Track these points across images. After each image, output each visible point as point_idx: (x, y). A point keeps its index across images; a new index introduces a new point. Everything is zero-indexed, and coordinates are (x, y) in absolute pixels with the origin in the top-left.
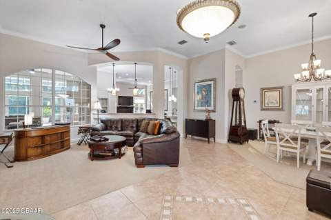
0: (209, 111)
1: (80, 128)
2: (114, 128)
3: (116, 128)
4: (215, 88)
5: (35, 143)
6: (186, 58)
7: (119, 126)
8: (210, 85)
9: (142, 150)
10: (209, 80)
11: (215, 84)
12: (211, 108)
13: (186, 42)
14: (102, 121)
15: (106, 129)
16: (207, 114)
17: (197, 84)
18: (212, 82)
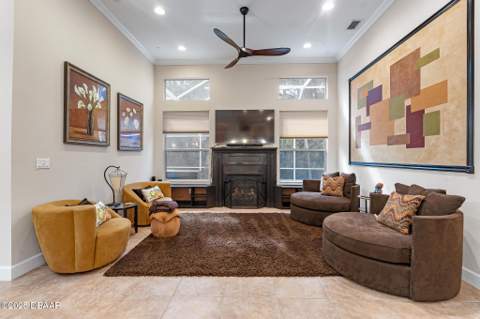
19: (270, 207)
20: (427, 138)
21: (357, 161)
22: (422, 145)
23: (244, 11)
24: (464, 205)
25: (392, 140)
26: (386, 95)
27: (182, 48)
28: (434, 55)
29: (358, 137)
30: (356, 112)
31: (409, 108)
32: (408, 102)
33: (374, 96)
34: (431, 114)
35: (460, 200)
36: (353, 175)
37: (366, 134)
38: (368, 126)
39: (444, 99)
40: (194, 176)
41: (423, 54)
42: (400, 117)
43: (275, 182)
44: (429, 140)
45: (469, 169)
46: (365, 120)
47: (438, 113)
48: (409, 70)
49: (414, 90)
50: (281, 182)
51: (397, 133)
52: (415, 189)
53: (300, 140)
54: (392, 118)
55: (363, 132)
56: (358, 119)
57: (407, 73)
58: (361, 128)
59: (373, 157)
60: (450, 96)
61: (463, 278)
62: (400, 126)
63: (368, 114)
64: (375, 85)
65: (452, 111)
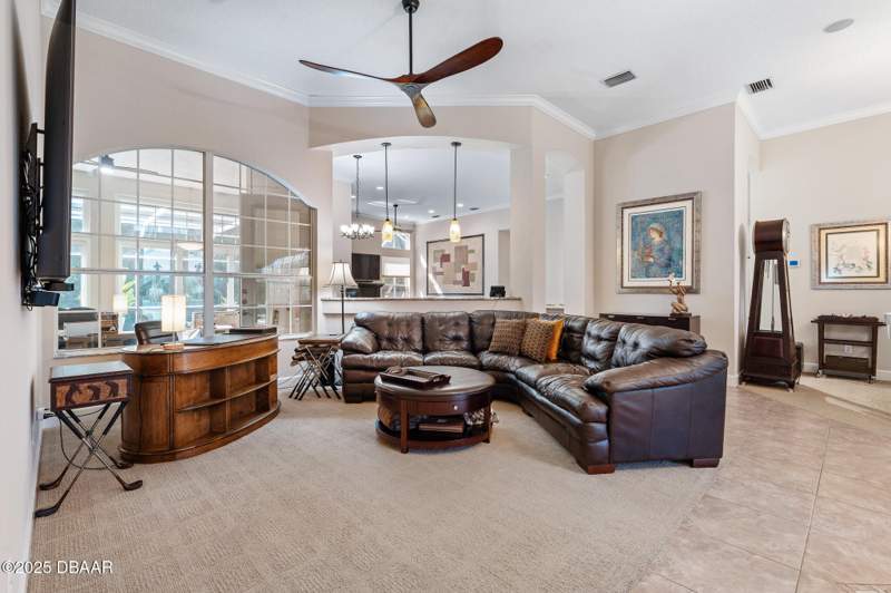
0: (680, 292)
1: (302, 342)
2: (400, 344)
3: (408, 341)
4: (696, 221)
5: (194, 393)
6: (591, 134)
7: (417, 336)
8: (679, 215)
9: (609, 413)
10: (676, 199)
11: (697, 210)
12: (687, 282)
13: (634, 77)
14: (360, 323)
15: (378, 349)
16: (674, 298)
17: (627, 212)
18: (688, 204)
20: (470, 283)
21: (433, 292)
22: (468, 285)
25: (456, 283)
26: (452, 259)
28: (473, 251)
30: (432, 264)
31: (463, 269)
32: (463, 266)
33: (445, 258)
34: (471, 274)
37: (439, 278)
38: (441, 273)
39: (476, 269)
41: (469, 248)
42: (459, 272)
46: (439, 269)
47: (474, 274)
48: (464, 253)
49: (466, 262)
51: (458, 279)
54: (455, 272)
56: (434, 268)
58: (436, 274)
60: (478, 268)
62: (459, 276)
63: (441, 266)
64: (447, 252)
65: (477, 274)
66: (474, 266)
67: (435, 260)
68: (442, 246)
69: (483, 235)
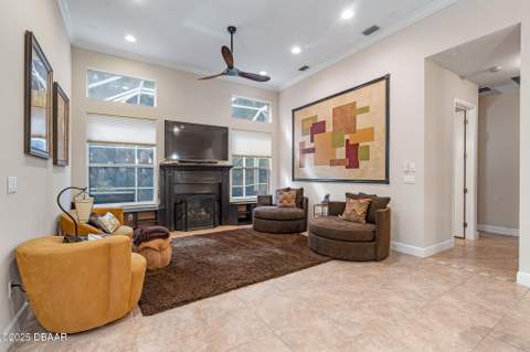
19: (226, 224)
20: (361, 163)
21: (301, 177)
22: (357, 166)
23: (232, 30)
24: (391, 202)
25: (333, 163)
26: (329, 128)
27: (130, 38)
28: (366, 109)
29: (302, 158)
30: (299, 139)
31: (348, 141)
32: (347, 137)
33: (317, 128)
34: (363, 147)
35: (388, 200)
36: (302, 189)
37: (309, 157)
38: (312, 150)
39: (371, 138)
40: (130, 198)
41: (358, 106)
42: (341, 146)
43: (228, 199)
44: (362, 164)
45: (387, 182)
46: (309, 145)
47: (368, 147)
48: (348, 115)
49: (352, 129)
50: (233, 199)
51: (338, 157)
52: (362, 196)
53: (250, 159)
54: (335, 146)
55: (307, 155)
56: (302, 144)
57: (346, 116)
58: (305, 151)
59: (318, 174)
60: (376, 137)
61: (391, 247)
62: (341, 153)
63: (312, 141)
64: (320, 119)
65: (376, 147)
66: (369, 134)
67: (304, 134)
68: (312, 112)
69: (387, 78)
